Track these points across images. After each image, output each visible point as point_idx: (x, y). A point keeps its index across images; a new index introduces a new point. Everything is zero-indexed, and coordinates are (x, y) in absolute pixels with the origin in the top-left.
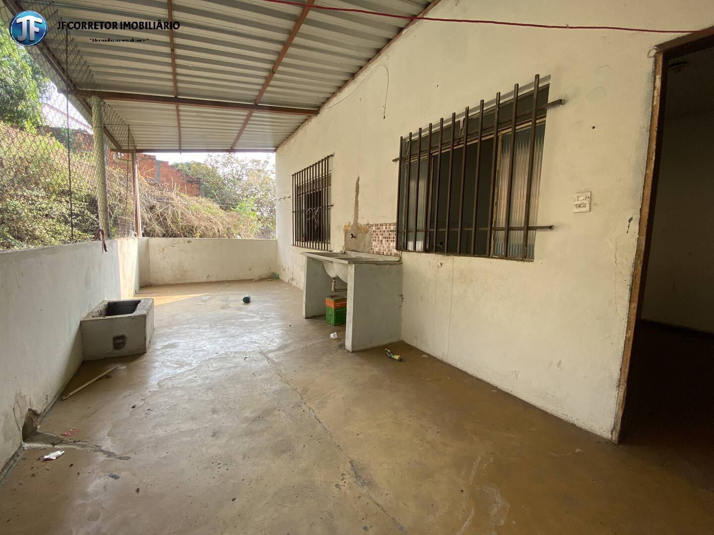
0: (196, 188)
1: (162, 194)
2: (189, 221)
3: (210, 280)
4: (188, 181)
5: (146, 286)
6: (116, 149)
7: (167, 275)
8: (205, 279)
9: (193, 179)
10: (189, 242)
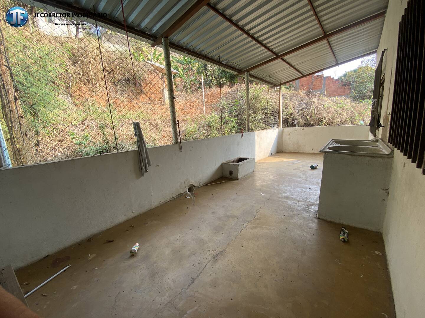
0: (348, 88)
1: (310, 100)
2: (321, 115)
3: (314, 152)
4: (343, 85)
5: (280, 152)
6: (273, 86)
7: (291, 148)
8: (310, 151)
9: (347, 83)
10: (303, 129)
